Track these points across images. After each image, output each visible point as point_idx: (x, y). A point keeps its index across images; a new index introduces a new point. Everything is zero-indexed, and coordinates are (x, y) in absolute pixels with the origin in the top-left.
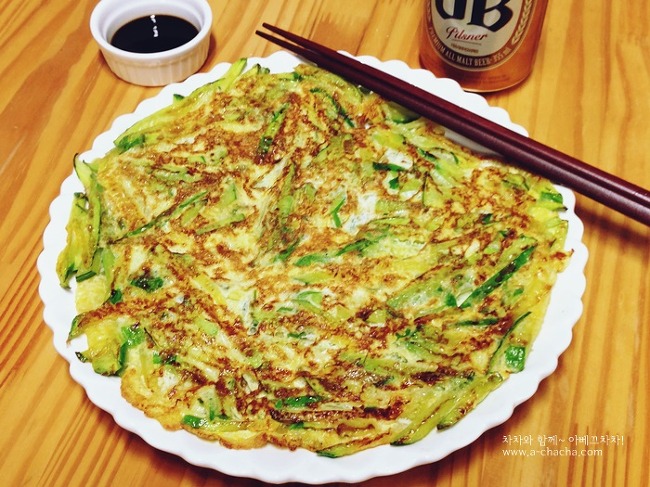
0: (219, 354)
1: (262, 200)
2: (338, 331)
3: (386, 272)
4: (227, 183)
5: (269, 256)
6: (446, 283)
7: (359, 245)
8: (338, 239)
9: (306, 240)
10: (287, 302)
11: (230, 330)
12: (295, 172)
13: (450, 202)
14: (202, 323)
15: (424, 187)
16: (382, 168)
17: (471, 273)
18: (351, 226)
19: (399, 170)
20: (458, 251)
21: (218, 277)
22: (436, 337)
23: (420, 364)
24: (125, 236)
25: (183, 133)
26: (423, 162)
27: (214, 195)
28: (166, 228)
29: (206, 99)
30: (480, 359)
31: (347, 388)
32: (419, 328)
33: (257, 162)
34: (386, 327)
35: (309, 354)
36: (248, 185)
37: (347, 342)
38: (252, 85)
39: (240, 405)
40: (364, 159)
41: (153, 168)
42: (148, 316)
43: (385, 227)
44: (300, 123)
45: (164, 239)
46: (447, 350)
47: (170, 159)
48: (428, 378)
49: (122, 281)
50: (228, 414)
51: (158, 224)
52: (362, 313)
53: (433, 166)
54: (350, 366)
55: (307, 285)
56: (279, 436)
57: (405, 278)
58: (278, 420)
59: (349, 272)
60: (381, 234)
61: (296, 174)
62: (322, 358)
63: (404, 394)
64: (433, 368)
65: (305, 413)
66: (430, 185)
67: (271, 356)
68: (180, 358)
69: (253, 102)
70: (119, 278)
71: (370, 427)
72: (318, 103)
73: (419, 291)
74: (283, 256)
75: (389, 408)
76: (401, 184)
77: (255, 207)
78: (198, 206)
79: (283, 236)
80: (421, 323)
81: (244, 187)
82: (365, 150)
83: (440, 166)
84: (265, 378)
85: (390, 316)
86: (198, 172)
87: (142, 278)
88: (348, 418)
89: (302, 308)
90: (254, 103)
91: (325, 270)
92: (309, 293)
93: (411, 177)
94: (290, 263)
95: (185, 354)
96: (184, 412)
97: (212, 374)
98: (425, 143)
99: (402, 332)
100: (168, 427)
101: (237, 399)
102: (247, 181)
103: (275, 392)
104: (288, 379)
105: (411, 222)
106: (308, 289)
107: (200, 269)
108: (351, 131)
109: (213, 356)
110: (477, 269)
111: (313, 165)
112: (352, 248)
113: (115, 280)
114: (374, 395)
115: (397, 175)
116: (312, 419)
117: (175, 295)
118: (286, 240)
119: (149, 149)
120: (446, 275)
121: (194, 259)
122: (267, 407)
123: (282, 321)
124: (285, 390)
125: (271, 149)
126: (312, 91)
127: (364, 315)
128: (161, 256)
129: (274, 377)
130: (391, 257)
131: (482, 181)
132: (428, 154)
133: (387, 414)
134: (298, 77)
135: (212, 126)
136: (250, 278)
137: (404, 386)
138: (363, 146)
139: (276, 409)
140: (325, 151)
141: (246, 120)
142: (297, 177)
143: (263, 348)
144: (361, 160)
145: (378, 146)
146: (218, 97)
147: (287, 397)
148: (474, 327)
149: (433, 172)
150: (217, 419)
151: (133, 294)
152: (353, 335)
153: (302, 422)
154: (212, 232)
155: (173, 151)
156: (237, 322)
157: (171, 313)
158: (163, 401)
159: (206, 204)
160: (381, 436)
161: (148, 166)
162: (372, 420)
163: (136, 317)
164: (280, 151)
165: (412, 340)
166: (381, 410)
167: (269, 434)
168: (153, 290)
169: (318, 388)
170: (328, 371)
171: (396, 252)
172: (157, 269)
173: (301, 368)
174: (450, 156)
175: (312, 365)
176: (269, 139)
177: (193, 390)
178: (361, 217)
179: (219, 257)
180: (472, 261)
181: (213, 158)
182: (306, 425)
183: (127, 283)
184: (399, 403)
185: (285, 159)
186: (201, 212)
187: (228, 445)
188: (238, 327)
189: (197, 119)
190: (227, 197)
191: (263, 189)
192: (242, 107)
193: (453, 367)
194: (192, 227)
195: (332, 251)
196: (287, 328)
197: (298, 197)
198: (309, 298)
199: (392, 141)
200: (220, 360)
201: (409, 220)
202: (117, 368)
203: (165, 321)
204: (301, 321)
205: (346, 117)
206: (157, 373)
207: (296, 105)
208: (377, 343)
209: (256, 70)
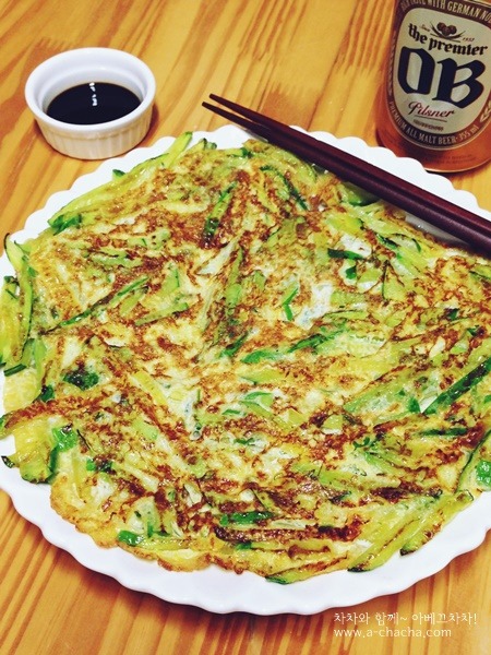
0: (159, 461)
1: (207, 289)
2: (290, 438)
3: (342, 372)
4: (170, 268)
5: (214, 351)
6: (408, 387)
7: (312, 341)
8: (290, 334)
9: (255, 334)
10: (233, 404)
11: (172, 434)
12: (243, 258)
13: (412, 295)
14: (140, 426)
15: (383, 278)
16: (338, 255)
17: (436, 376)
18: (304, 319)
19: (357, 258)
20: (421, 350)
21: (159, 374)
22: (398, 447)
23: (381, 478)
24: (59, 326)
25: (122, 213)
26: (382, 250)
27: (155, 281)
28: (103, 317)
29: (148, 175)
30: (448, 474)
31: (299, 503)
32: (379, 437)
33: (202, 247)
34: (343, 435)
35: (257, 463)
36: (192, 271)
37: (300, 451)
38: (198, 162)
39: (181, 520)
40: (318, 245)
41: (90, 251)
42: (81, 417)
43: (341, 322)
44: (249, 204)
45: (100, 329)
46: (410, 463)
47: (109, 241)
48: (390, 494)
49: (54, 377)
50: (167, 530)
51: (94, 313)
52: (315, 418)
53: (394, 255)
54: (303, 478)
55: (255, 384)
56: (224, 557)
57: (363, 380)
58: (223, 538)
59: (302, 371)
60: (336, 329)
61: (244, 260)
62: (272, 468)
63: (363, 511)
64: (395, 483)
65: (252, 532)
66: (390, 276)
67: (216, 464)
68: (116, 465)
69: (198, 179)
70: (51, 374)
71: (326, 549)
72: (269, 182)
73: (378, 395)
74: (229, 351)
75: (346, 527)
76: (359, 274)
77: (199, 295)
78: (137, 293)
79: (229, 329)
80: (381, 430)
81: (188, 273)
82: (319, 234)
83: (401, 255)
84: (209, 489)
85: (347, 423)
86: (139, 256)
87: (75, 373)
88: (301, 538)
89: (250, 411)
90: (200, 181)
91: (276, 368)
92: (258, 394)
93: (370, 266)
94: (237, 360)
95: (122, 461)
96: (119, 527)
97: (150, 484)
98: (384, 228)
99: (360, 441)
100: (102, 545)
101: (178, 512)
102: (191, 267)
103: (220, 505)
104: (234, 491)
105: (370, 316)
106: (257, 390)
107: (139, 364)
108: (304, 213)
109: (152, 464)
110: (443, 371)
111: (263, 250)
112: (305, 344)
113: (46, 375)
114: (329, 512)
115: (354, 263)
116: (260, 539)
117: (111, 393)
118: (232, 333)
119: (86, 230)
120: (409, 377)
121: (132, 353)
122: (211, 523)
123: (228, 426)
124: (230, 504)
125: (217, 232)
126: (262, 169)
127: (318, 420)
128: (96, 349)
129: (218, 488)
130: (348, 355)
131: (446, 272)
132: (388, 241)
133: (343, 534)
134: (247, 154)
135: (153, 206)
136: (194, 376)
137: (362, 503)
138: (317, 230)
139: (221, 526)
140: (276, 235)
141: (191, 200)
142: (245, 264)
143: (207, 456)
144: (314, 246)
145: (333, 231)
146: (161, 174)
147: (233, 512)
148: (440, 437)
149: (394, 261)
150: (155, 536)
151: (65, 391)
152: (306, 443)
153: (249, 542)
154: (153, 323)
155: (112, 232)
156: (178, 425)
157: (107, 414)
158: (97, 513)
159: (146, 292)
160: (338, 561)
161: (85, 248)
162: (327, 541)
163: (68, 417)
164: (226, 234)
165: (371, 451)
166: (337, 529)
167: (213, 554)
168: (87, 387)
169: (268, 502)
170: (278, 484)
171: (353, 350)
172: (93, 364)
173: (248, 479)
174: (412, 243)
175: (261, 475)
176: (216, 220)
177: (130, 502)
178: (315, 310)
179: (159, 351)
180: (438, 362)
181: (155, 241)
182: (254, 545)
183: (59, 378)
184: (357, 523)
185: (232, 242)
186: (141, 300)
187: (168, 567)
188: (180, 431)
189: (137, 197)
190: (169, 284)
191: (208, 276)
192: (187, 186)
193: (418, 483)
194: (131, 317)
195: (284, 346)
196: (234, 433)
197: (246, 285)
198: (258, 400)
199: (348, 225)
200: (160, 468)
201: (367, 314)
202: (46, 475)
203: (100, 422)
204: (250, 425)
205: (298, 199)
206: (91, 482)
207: (244, 183)
208: (333, 453)
209: (202, 145)
